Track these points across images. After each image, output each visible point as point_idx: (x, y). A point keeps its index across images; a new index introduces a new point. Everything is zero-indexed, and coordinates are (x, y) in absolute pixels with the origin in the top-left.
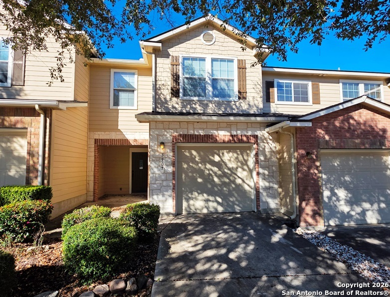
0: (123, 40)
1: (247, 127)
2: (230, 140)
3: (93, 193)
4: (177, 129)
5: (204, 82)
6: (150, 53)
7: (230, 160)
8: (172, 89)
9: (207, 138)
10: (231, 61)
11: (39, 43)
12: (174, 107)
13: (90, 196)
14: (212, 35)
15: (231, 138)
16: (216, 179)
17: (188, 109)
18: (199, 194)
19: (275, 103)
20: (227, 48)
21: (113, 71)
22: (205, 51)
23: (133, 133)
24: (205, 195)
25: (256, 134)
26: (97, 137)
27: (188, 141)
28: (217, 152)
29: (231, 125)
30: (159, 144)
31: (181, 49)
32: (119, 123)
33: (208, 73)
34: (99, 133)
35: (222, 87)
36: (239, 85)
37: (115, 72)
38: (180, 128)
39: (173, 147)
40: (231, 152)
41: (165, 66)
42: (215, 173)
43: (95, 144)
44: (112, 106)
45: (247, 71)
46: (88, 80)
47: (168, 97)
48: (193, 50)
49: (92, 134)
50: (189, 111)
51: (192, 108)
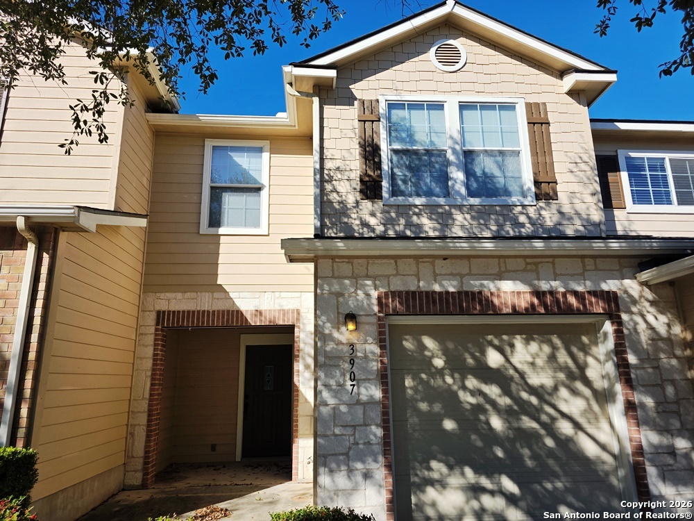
0: (260, 47)
1: (585, 270)
2: (532, 305)
3: (141, 460)
4: (388, 277)
5: (439, 159)
6: (308, 95)
7: (533, 364)
8: (361, 181)
9: (468, 302)
10: (510, 107)
11: (46, 62)
12: (364, 224)
13: (136, 471)
14: (455, 50)
15: (536, 301)
16: (497, 423)
17: (400, 228)
18: (451, 468)
19: (628, 210)
20: (495, 79)
21: (209, 144)
22: (442, 86)
23: (257, 295)
24: (468, 471)
25: (605, 287)
26: (163, 306)
27: (421, 309)
28: (496, 342)
29: (536, 264)
30: (342, 319)
31: (383, 84)
32: (221, 269)
33: (451, 137)
34: (169, 295)
35: (487, 170)
36: (535, 165)
37: (214, 148)
38: (397, 274)
39: (380, 326)
40: (533, 340)
41: (343, 125)
42: (493, 404)
43: (157, 324)
44: (204, 228)
45: (552, 129)
46: (148, 165)
47: (351, 199)
48: (412, 86)
49: (151, 298)
50: (404, 232)
51: (409, 225)
